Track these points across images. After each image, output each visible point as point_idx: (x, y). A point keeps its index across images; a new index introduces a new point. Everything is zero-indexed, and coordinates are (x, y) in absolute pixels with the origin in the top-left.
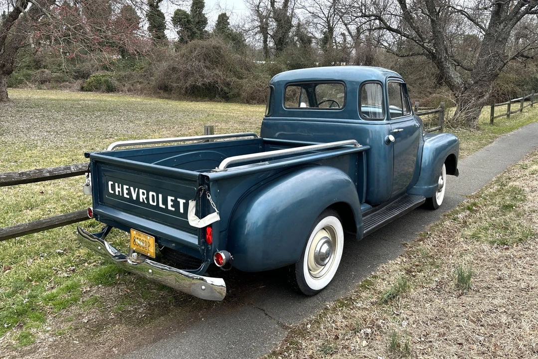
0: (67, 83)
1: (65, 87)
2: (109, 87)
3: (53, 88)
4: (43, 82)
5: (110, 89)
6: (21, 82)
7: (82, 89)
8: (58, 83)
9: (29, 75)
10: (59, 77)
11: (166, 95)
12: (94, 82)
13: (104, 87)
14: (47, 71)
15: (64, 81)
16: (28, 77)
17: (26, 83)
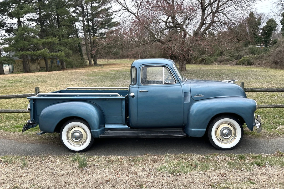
0: (231, 62)
1: (230, 64)
2: (248, 63)
3: (224, 64)
4: (221, 62)
5: (249, 64)
6: (212, 62)
7: (237, 64)
8: (227, 62)
9: (216, 59)
10: (228, 59)
11: (276, 66)
12: (242, 61)
13: (246, 63)
14: (223, 56)
15: (230, 61)
16: (215, 60)
17: (214, 62)
